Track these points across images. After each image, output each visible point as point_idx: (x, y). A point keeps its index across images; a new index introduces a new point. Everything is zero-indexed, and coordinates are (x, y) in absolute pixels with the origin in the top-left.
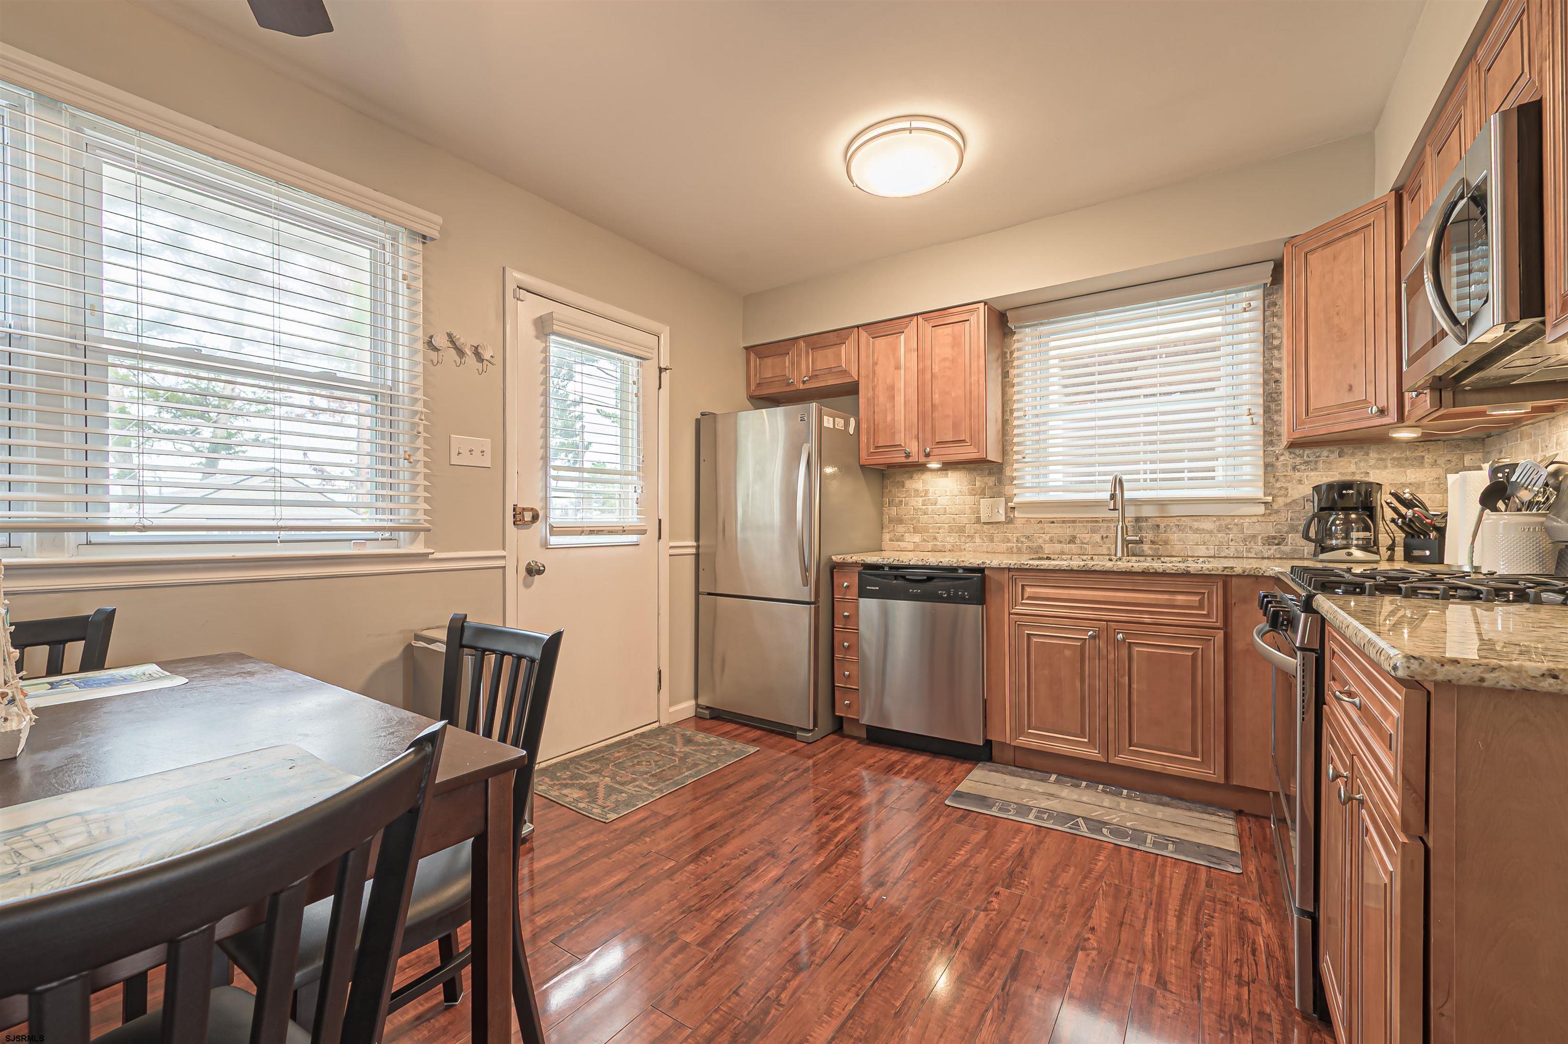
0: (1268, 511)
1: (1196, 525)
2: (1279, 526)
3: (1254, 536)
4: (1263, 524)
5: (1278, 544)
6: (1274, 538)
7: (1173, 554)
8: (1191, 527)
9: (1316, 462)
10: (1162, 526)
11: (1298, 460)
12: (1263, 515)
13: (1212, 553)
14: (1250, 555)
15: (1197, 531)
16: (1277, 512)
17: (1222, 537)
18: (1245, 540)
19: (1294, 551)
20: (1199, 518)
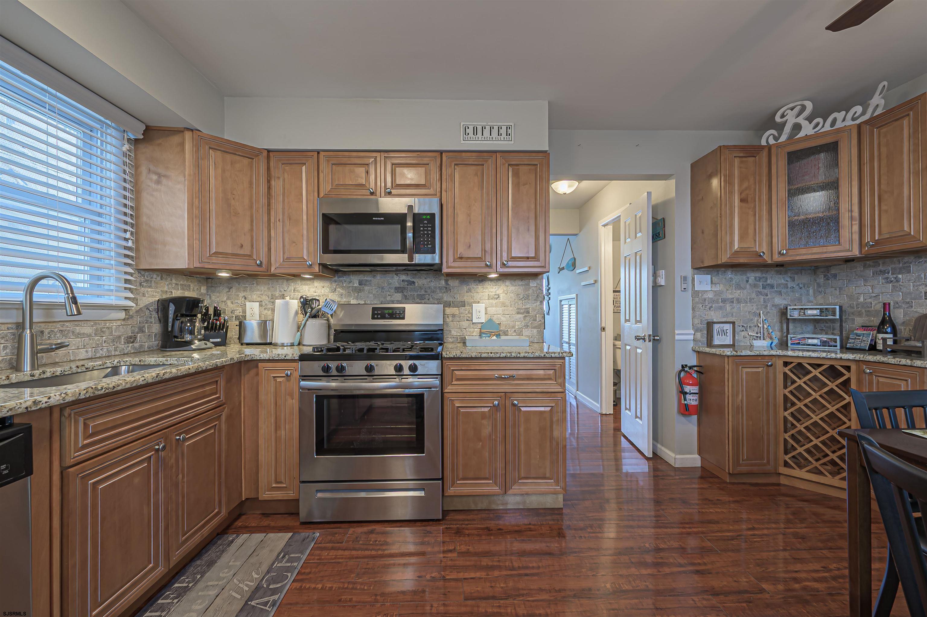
0: (127, 317)
1: (78, 329)
2: (133, 328)
3: (119, 337)
4: (125, 327)
5: (133, 342)
6: (131, 337)
7: (57, 360)
8: (73, 332)
9: (151, 281)
10: (46, 332)
11: (142, 279)
12: (124, 320)
13: (90, 355)
14: (117, 353)
15: (78, 335)
16: (132, 317)
17: (98, 340)
18: (113, 341)
19: (141, 346)
20: (80, 323)
